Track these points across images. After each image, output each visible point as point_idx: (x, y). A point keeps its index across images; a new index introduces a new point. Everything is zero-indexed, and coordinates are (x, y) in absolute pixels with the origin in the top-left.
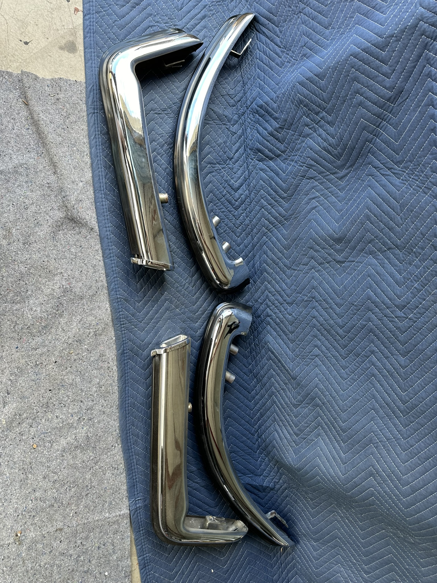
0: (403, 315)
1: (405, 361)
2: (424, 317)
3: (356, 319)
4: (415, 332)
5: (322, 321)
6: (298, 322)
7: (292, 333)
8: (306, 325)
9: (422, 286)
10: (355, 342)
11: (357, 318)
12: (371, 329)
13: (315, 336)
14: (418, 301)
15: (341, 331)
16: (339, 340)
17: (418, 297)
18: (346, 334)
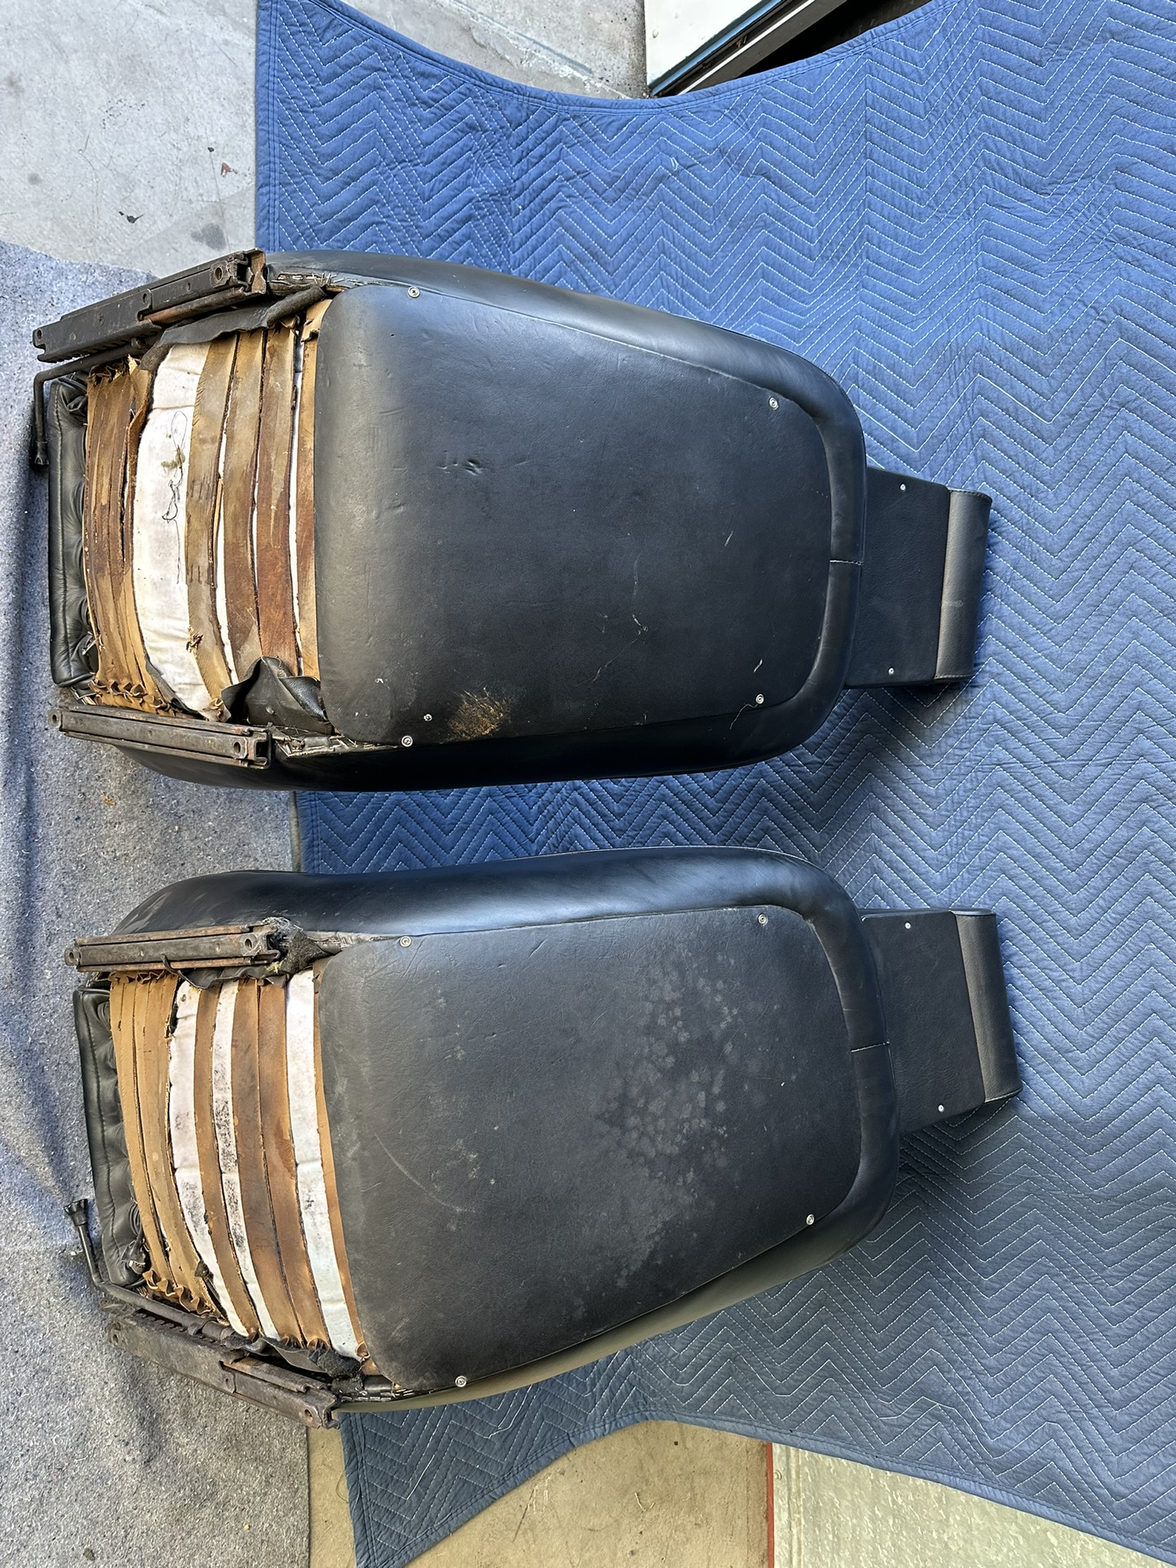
0: (816, 759)
1: (821, 837)
2: (849, 759)
3: (738, 775)
4: (836, 786)
5: (678, 786)
6: (631, 795)
7: (619, 816)
8: (647, 798)
9: (845, 709)
10: (737, 817)
11: (740, 773)
12: (764, 790)
13: (664, 817)
14: (840, 734)
15: (711, 802)
16: (709, 818)
17: (840, 727)
18: (720, 805)
